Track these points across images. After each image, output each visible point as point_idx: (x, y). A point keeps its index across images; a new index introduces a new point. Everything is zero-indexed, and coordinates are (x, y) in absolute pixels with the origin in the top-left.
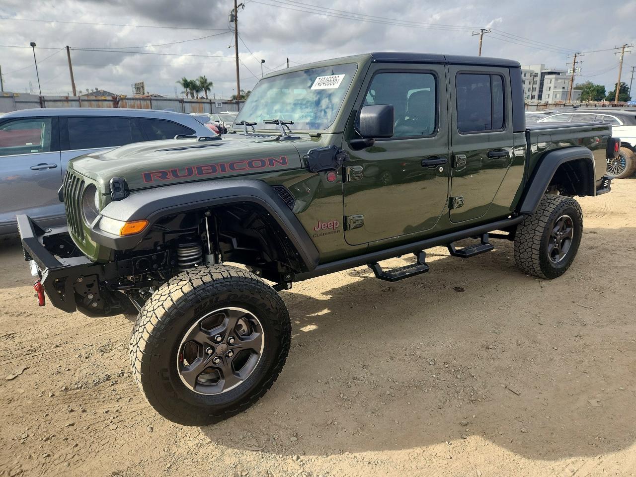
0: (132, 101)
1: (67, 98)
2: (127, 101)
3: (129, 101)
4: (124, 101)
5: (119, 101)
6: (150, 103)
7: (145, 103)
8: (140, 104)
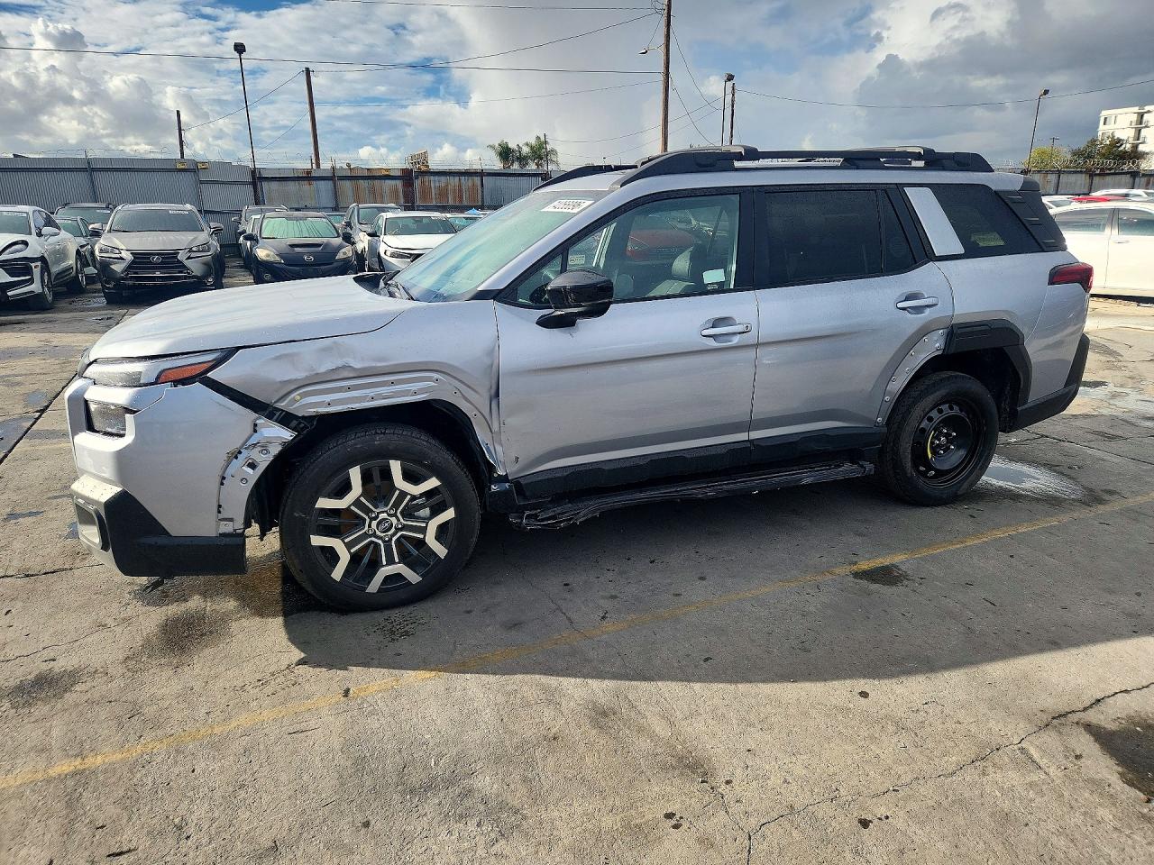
0: (443, 179)
1: (309, 172)
2: (432, 178)
3: (437, 178)
4: (426, 178)
5: (417, 178)
6: (479, 183)
7: (470, 183)
8: (460, 186)
